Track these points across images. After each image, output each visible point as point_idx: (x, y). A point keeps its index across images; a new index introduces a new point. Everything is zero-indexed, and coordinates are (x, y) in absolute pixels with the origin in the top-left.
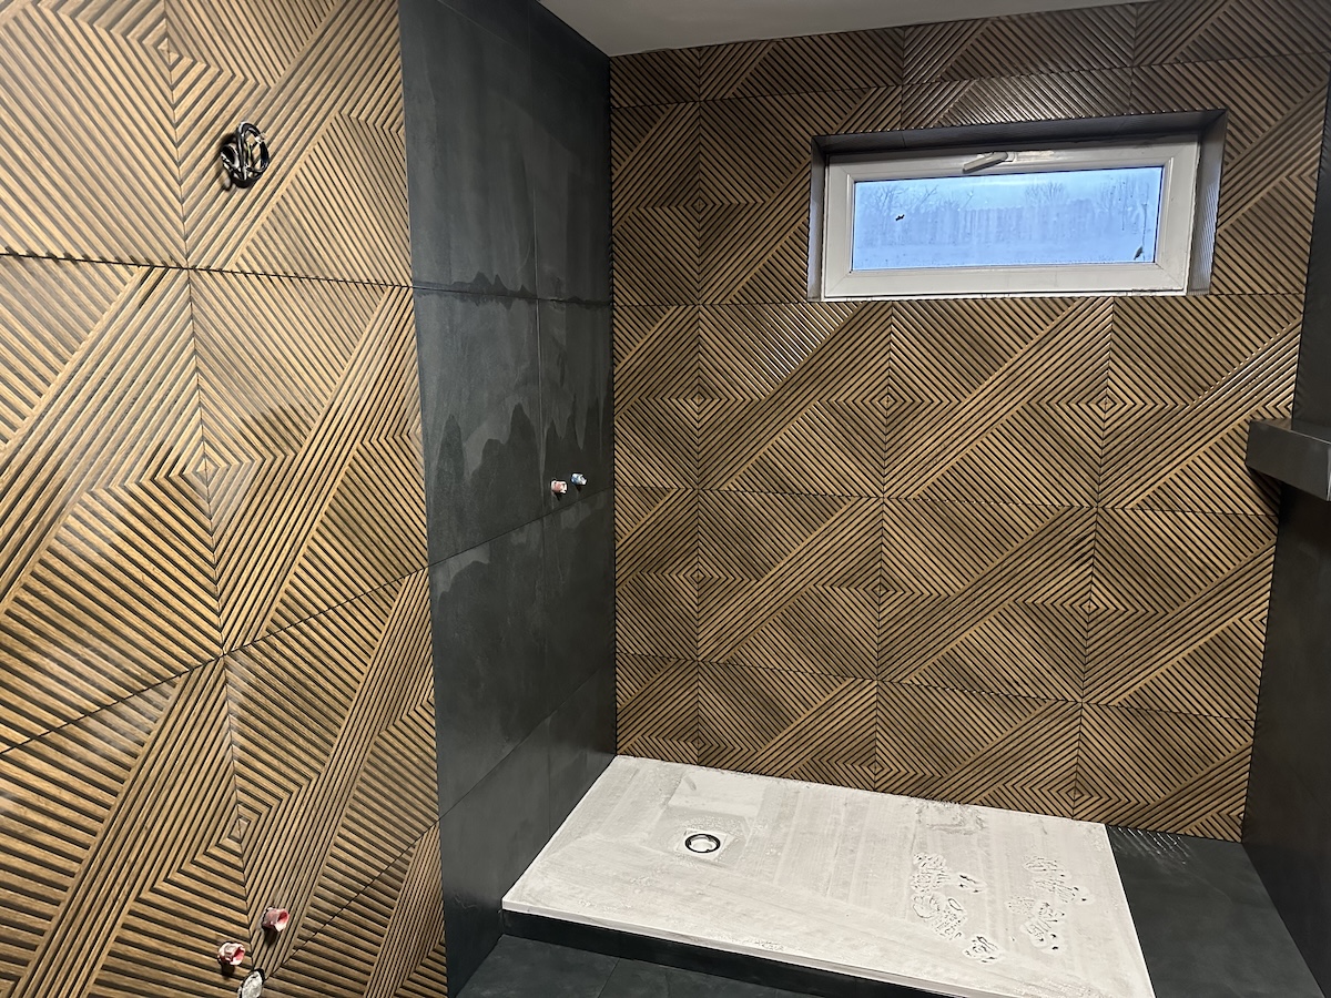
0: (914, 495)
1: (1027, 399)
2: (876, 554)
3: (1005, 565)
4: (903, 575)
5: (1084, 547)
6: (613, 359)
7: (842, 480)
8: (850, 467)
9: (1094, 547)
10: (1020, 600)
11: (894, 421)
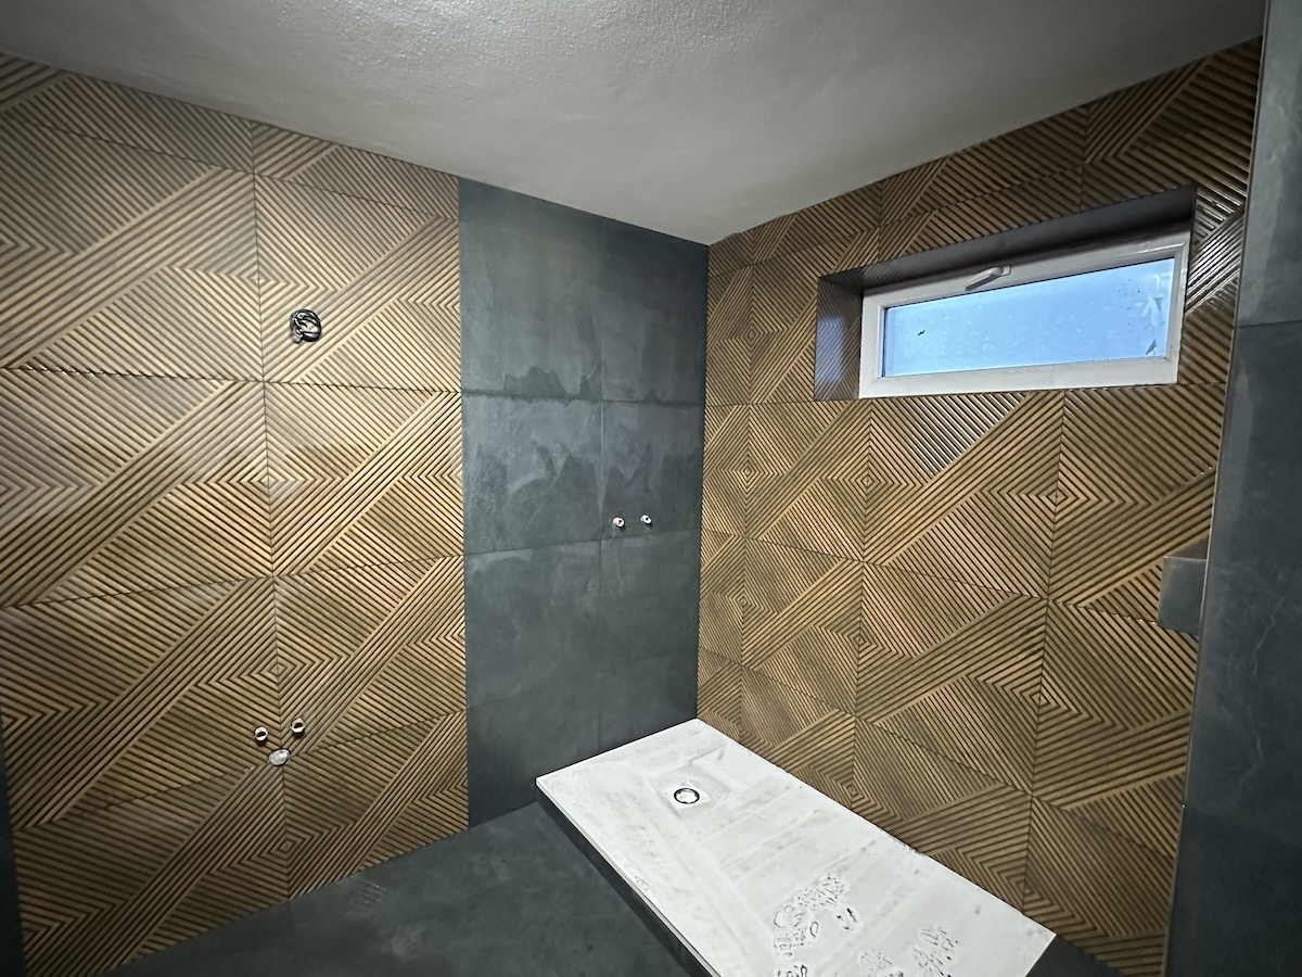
0: (886, 564)
1: (980, 487)
2: (858, 609)
3: (959, 639)
4: (877, 630)
5: (1033, 637)
6: (703, 441)
7: (836, 542)
8: (840, 532)
9: (1044, 640)
10: (972, 676)
11: (871, 500)
